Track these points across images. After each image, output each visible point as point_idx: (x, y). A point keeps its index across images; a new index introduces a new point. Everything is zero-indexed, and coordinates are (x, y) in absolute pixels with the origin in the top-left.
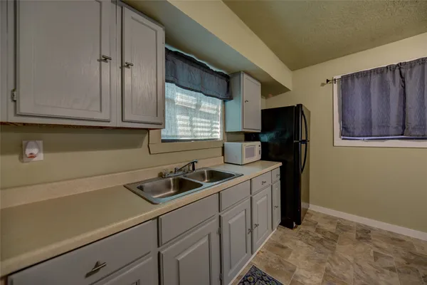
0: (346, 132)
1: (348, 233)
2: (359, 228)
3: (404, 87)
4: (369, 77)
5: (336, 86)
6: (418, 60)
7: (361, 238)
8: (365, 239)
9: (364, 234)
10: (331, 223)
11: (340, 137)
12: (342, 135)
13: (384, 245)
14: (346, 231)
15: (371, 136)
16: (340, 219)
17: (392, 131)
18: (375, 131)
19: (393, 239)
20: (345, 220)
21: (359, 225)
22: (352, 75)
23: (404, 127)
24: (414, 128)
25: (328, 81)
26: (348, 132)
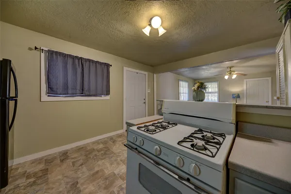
0: (51, 91)
1: (54, 162)
2: (61, 155)
3: (83, 70)
4: (66, 58)
5: (43, 55)
6: (88, 59)
7: (63, 160)
8: (65, 158)
9: (65, 156)
10: (40, 163)
11: (46, 95)
12: (48, 93)
13: (76, 155)
14: (52, 162)
15: (68, 94)
16: (45, 156)
17: (78, 91)
18: (70, 91)
19: (79, 149)
20: (50, 155)
21: (60, 153)
22: (56, 53)
23: (83, 90)
24: (86, 91)
25: (36, 48)
26: (53, 91)
